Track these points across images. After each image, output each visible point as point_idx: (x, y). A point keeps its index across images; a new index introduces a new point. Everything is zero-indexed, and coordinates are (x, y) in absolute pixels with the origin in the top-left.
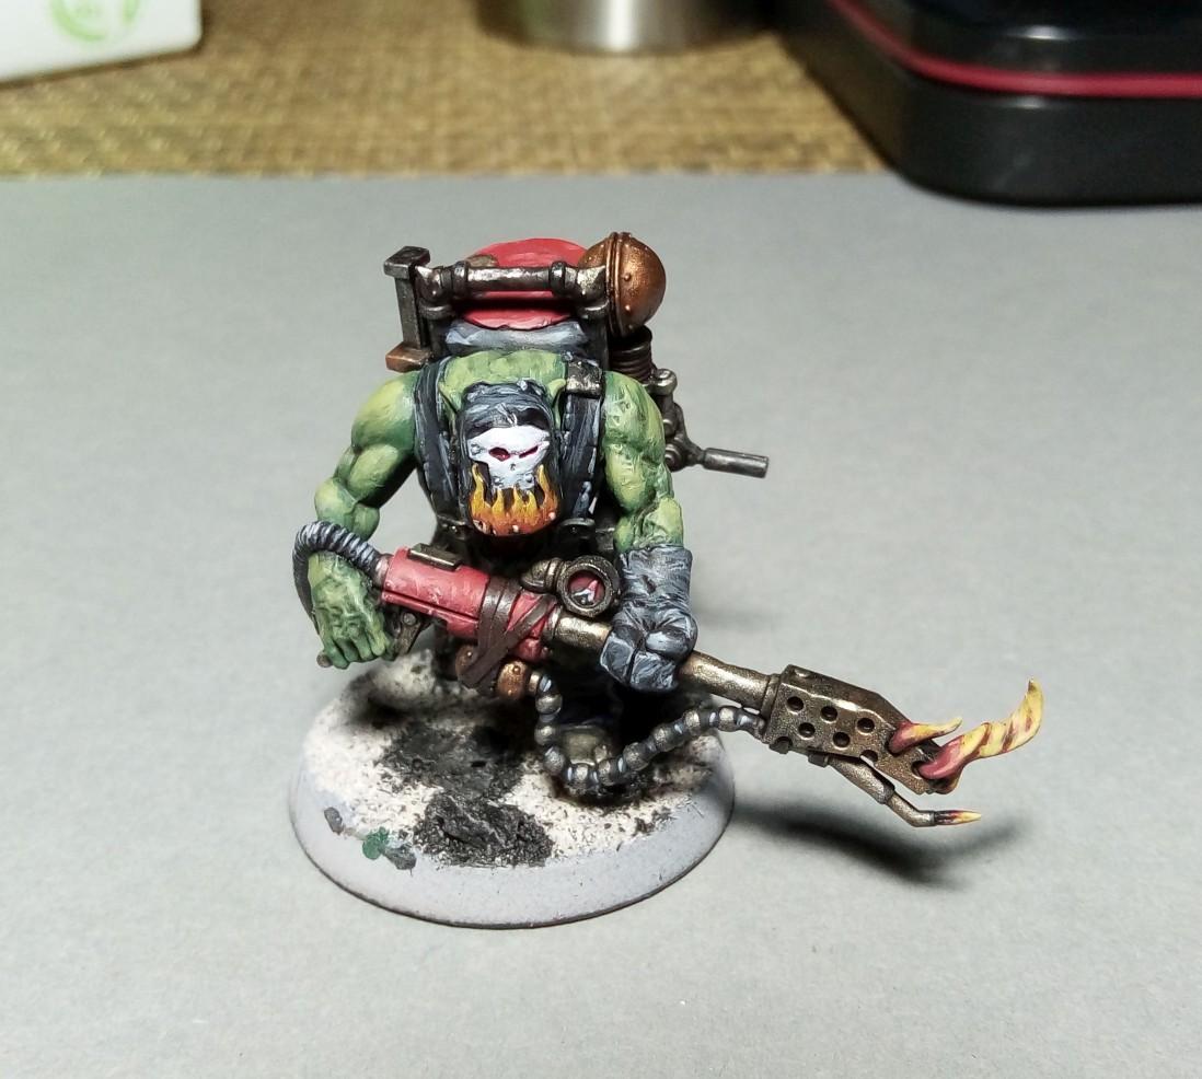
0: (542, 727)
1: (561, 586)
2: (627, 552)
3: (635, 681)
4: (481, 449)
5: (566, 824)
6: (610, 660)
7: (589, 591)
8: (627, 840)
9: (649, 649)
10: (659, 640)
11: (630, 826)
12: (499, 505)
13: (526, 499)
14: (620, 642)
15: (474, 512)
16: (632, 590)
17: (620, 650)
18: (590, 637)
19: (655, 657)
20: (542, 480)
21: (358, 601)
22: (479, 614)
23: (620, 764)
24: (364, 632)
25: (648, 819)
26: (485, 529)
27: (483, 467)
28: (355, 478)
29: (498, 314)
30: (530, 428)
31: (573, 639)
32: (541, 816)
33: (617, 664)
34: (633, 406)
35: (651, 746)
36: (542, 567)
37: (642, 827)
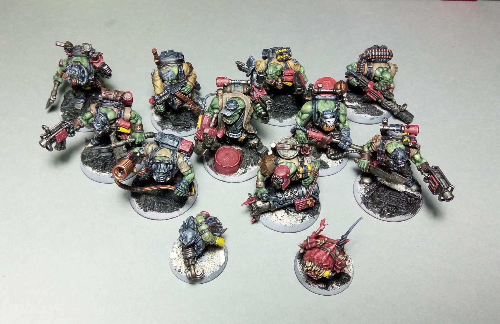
0: (328, 151)
1: (334, 136)
2: (342, 129)
3: (343, 148)
4: (326, 121)
5: (329, 162)
6: (340, 145)
7: (337, 136)
8: (338, 165)
9: (346, 144)
10: (347, 143)
11: (338, 163)
12: (328, 128)
13: (332, 127)
14: (342, 143)
15: (324, 128)
16: (343, 135)
17: (341, 144)
18: (337, 142)
19: (347, 146)
20: (334, 124)
21: (304, 137)
22: (322, 139)
23: (339, 156)
24: (305, 140)
25: (340, 161)
26: (325, 130)
27: (326, 124)
28: (302, 118)
29: (323, 94)
30: (333, 118)
31: (335, 142)
32: (326, 161)
33: (341, 146)
34: (344, 110)
35: (343, 154)
36: (331, 133)
37: (340, 163)
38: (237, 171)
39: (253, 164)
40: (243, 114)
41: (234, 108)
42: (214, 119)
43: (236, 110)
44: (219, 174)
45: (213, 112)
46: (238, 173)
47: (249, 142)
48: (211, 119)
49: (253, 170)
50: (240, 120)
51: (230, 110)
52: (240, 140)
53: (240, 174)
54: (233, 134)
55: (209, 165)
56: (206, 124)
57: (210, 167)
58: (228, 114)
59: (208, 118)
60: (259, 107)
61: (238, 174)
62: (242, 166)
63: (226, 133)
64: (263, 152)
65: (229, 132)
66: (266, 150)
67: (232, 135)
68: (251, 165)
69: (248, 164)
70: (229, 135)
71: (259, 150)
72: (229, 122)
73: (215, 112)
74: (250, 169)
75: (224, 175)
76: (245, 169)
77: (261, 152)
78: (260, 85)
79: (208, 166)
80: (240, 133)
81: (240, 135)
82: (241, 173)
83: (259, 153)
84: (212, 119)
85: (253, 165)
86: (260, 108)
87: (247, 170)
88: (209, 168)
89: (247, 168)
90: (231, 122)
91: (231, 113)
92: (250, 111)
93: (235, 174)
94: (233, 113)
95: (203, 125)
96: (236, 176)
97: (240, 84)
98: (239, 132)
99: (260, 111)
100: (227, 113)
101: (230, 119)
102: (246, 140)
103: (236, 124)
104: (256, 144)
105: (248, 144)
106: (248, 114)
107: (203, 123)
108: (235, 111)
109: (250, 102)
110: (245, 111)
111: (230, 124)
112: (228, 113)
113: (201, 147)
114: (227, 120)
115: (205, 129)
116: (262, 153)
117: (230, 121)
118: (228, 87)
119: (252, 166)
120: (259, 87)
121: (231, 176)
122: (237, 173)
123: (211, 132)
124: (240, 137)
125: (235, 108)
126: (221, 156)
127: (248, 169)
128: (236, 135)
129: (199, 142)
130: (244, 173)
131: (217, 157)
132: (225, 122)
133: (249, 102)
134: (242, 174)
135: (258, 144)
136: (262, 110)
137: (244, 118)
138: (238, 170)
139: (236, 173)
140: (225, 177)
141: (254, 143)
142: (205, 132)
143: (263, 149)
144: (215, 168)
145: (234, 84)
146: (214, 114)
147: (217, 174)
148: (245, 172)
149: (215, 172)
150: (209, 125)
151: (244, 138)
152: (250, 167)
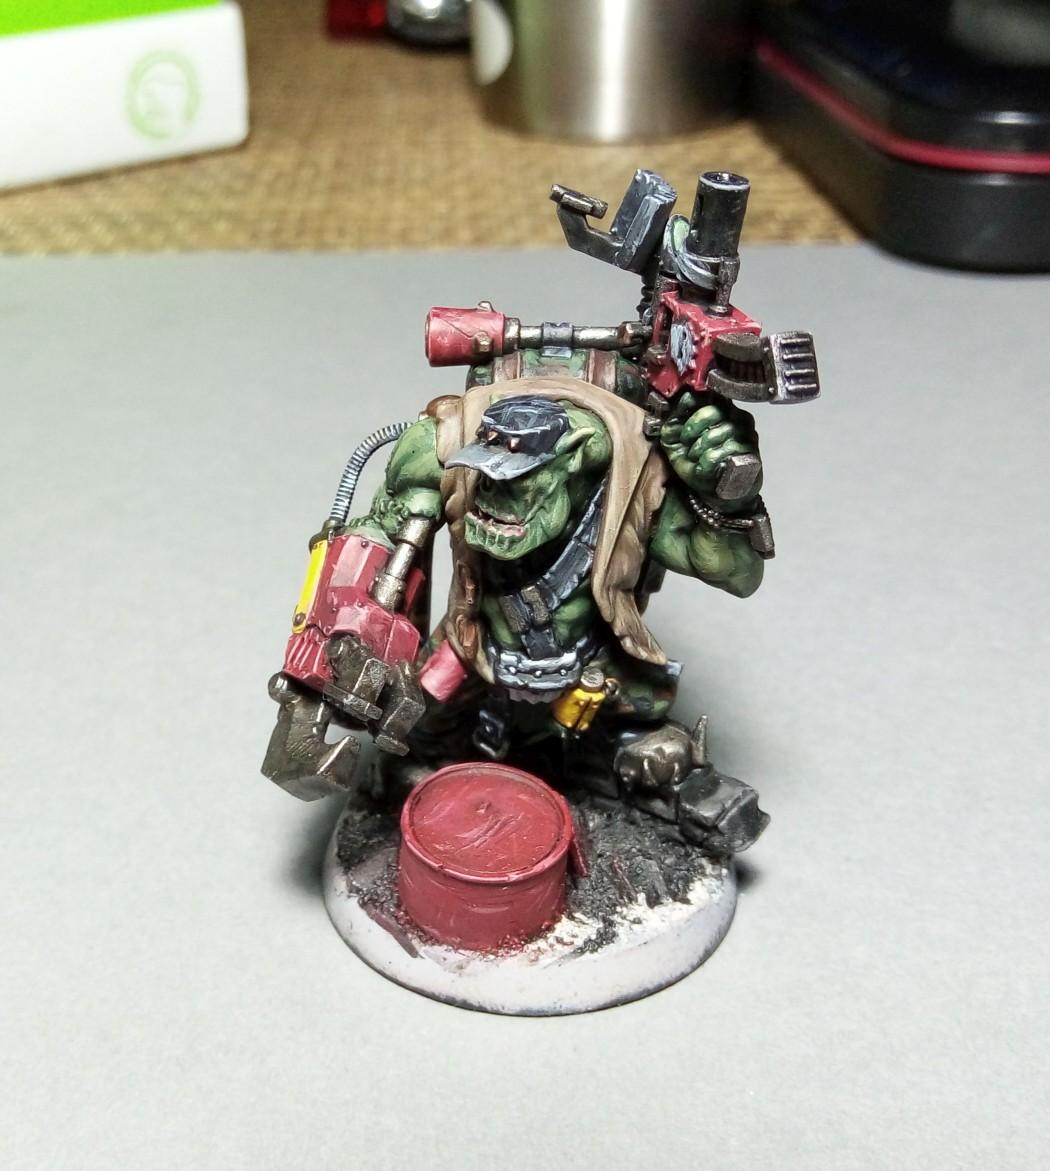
38: (550, 928)
39: (661, 888)
40: (592, 508)
41: (538, 430)
42: (404, 554)
43: (550, 449)
44: (422, 949)
45: (399, 512)
46: (560, 941)
47: (630, 748)
48: (384, 558)
49: (663, 927)
50: (576, 549)
51: (514, 442)
52: (568, 715)
53: (568, 950)
54: (528, 663)
55: (358, 891)
56: (354, 585)
57: (363, 905)
58: (498, 465)
59: (365, 546)
60: (709, 424)
61: (558, 947)
62: (580, 905)
63: (481, 657)
64: (724, 811)
65: (500, 650)
66: (742, 803)
67: (518, 671)
68: (642, 897)
69: (621, 888)
70: (496, 672)
71: (694, 800)
72: (501, 542)
73: (415, 510)
74: (637, 921)
75: (456, 957)
76: (604, 920)
77: (707, 811)
78: (715, 268)
79: (354, 901)
80: (569, 658)
81: (569, 668)
82: (579, 942)
83: (699, 823)
84: (390, 557)
85: (658, 897)
86: (715, 433)
87: (618, 929)
88: (361, 914)
89: (615, 918)
90: (513, 541)
91: (516, 465)
92: (640, 496)
93: (532, 946)
94: (531, 463)
95: (335, 589)
96: (545, 960)
97: (573, 344)
98: (567, 646)
99: (714, 455)
100: (491, 462)
101: (510, 518)
102: (610, 721)
103: (547, 576)
104: (676, 758)
105: (621, 763)
106: (629, 516)
107: (336, 581)
108: (545, 456)
109: (639, 429)
110: (607, 484)
111: (510, 556)
112: (496, 459)
113: (312, 736)
114: (492, 529)
115: (344, 611)
116: (720, 817)
117: (507, 535)
118: (498, 362)
119: (653, 901)
120: (707, 286)
121: (509, 960)
122: (551, 940)
123: (378, 627)
124: (569, 689)
125: (544, 433)
126: (443, 814)
127: (626, 923)
128: (545, 672)
129: (299, 712)
130: (600, 945)
131: (416, 820)
132: (478, 541)
133: (633, 428)
134: (581, 951)
135: (688, 763)
136: (731, 446)
137: (599, 535)
138: (558, 926)
139: (541, 943)
140: (467, 970)
141: (660, 751)
142: (338, 627)
143: (724, 792)
144: (398, 906)
145: (538, 345)
146: (404, 523)
147: (413, 952)
148: (606, 937)
149: (401, 937)
150: (372, 595)
151: (598, 697)
152: (640, 908)
